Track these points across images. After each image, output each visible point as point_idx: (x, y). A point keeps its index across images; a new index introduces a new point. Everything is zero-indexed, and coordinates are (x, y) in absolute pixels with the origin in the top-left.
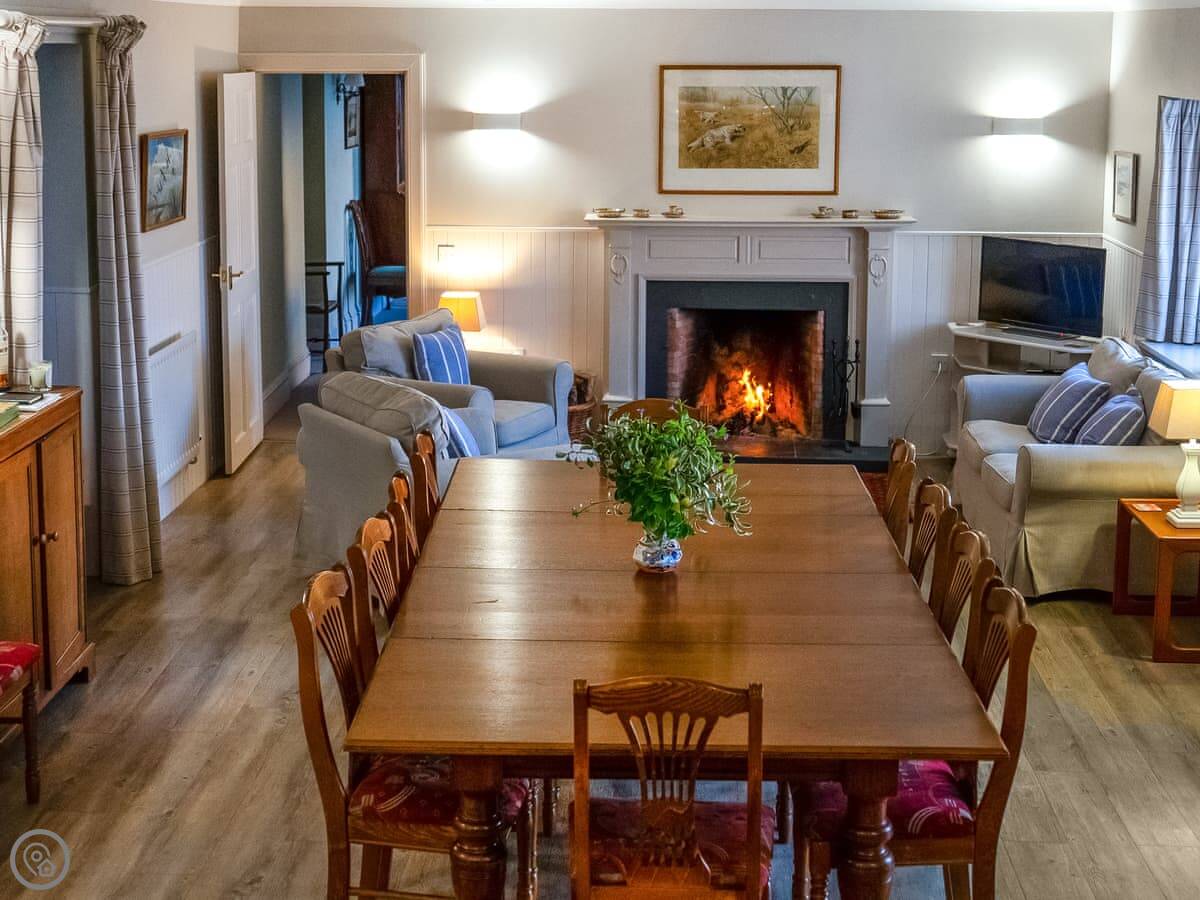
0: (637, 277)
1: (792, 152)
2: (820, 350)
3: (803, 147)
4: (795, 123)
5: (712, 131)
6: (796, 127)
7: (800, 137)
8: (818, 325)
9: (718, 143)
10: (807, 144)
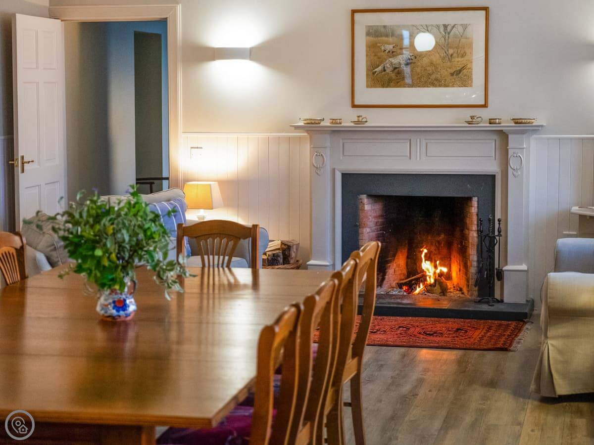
0: (334, 170)
1: (452, 74)
2: (474, 228)
3: (460, 71)
4: (454, 52)
5: (390, 59)
6: (455, 55)
7: (458, 62)
8: (473, 208)
9: (395, 68)
10: (463, 68)
